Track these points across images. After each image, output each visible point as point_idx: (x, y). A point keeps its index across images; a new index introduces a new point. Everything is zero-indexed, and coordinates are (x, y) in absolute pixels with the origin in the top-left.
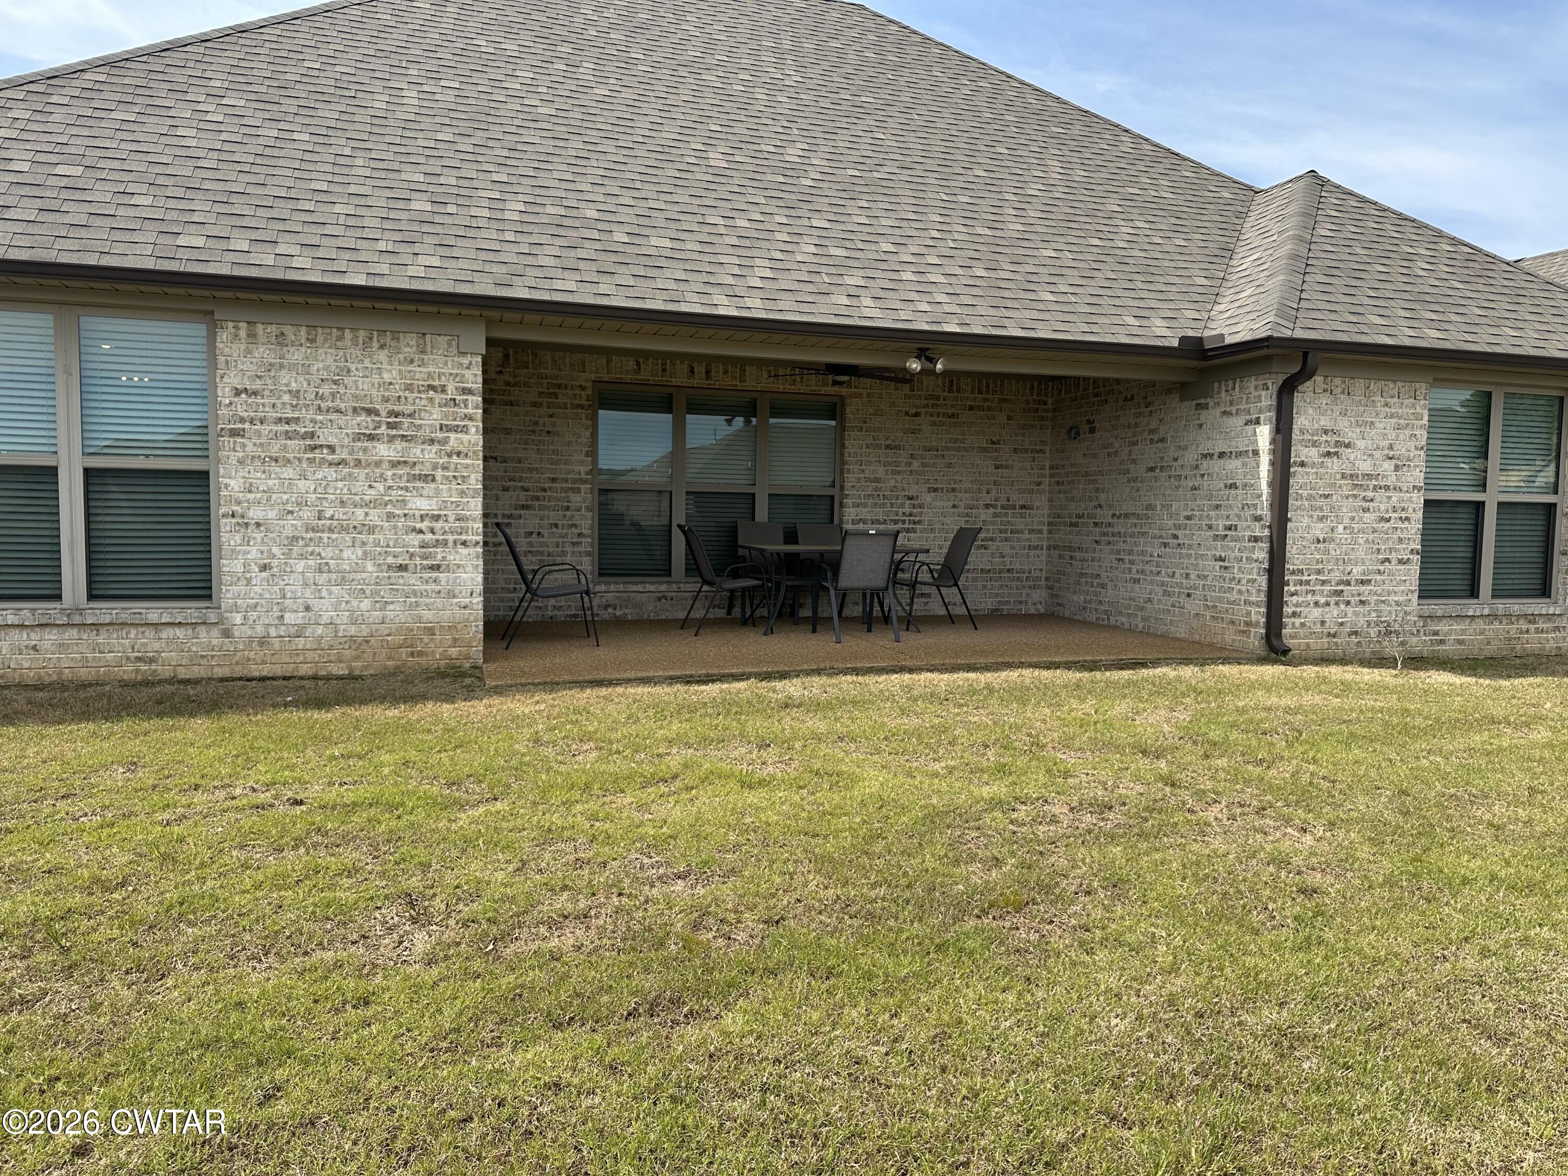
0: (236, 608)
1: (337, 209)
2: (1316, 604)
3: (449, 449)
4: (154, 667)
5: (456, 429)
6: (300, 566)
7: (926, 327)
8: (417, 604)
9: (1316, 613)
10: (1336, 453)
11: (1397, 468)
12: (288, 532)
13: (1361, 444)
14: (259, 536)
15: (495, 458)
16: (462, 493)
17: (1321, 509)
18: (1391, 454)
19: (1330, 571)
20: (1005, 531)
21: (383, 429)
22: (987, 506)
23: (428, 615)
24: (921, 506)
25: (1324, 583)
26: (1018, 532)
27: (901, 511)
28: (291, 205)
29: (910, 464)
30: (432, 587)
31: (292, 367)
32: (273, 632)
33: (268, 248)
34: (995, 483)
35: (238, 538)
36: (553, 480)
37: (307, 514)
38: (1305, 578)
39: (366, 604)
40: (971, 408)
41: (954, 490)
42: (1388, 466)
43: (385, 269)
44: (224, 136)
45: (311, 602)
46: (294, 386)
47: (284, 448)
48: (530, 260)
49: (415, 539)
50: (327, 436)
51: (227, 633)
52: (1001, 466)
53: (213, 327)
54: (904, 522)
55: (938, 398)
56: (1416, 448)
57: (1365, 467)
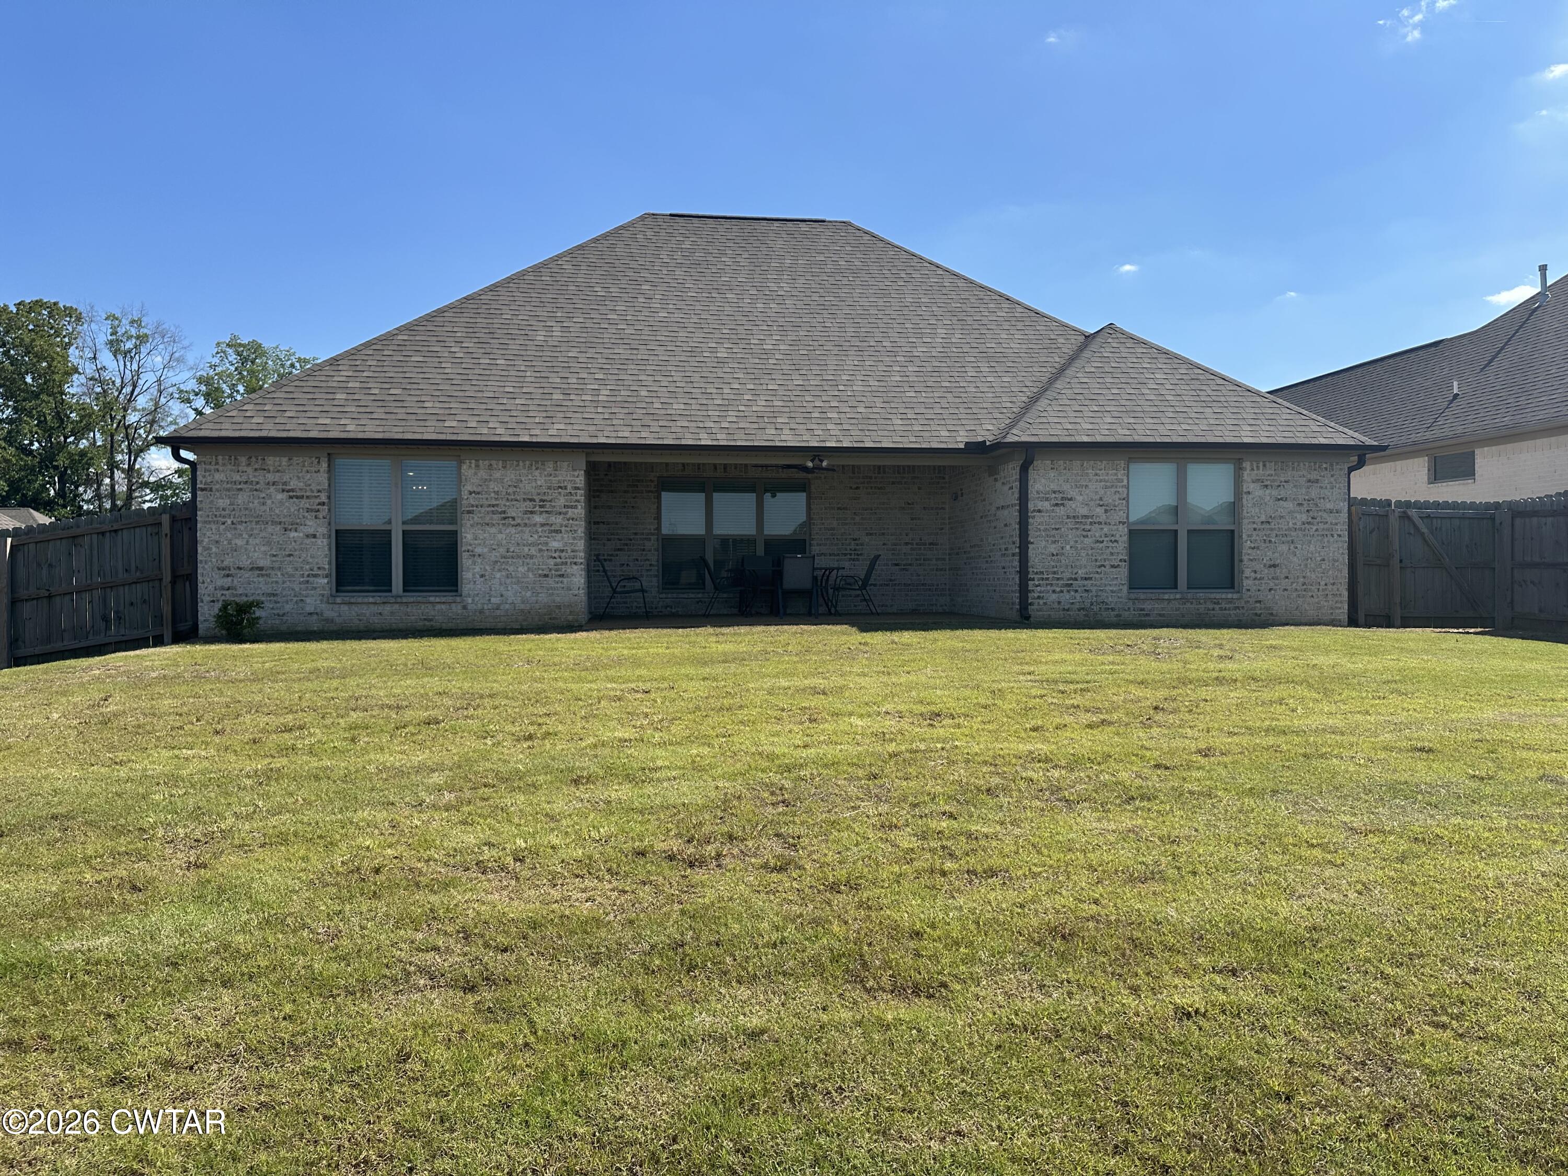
0: (469, 596)
1: (517, 401)
2: (1054, 591)
3: (568, 516)
4: (432, 623)
5: (572, 507)
6: (498, 575)
7: (816, 445)
8: (553, 594)
9: (1054, 596)
10: (1063, 504)
11: (1106, 511)
12: (493, 559)
13: (1080, 498)
14: (479, 561)
15: (603, 523)
16: (574, 538)
17: (1054, 536)
18: (1101, 503)
19: (1062, 573)
20: (920, 559)
21: (537, 508)
22: (907, 544)
23: (558, 599)
24: (862, 544)
25: (1058, 579)
26: (929, 560)
27: (848, 548)
28: (495, 401)
29: (854, 519)
30: (560, 585)
31: (496, 480)
32: (486, 607)
33: (484, 425)
34: (911, 529)
35: (470, 562)
36: (636, 534)
37: (502, 550)
38: (1045, 576)
39: (529, 594)
40: (893, 483)
41: (883, 534)
42: (1100, 511)
43: (538, 432)
44: (464, 366)
45: (504, 593)
46: (496, 489)
47: (492, 519)
48: (609, 422)
49: (552, 562)
50: (512, 513)
51: (465, 607)
52: (915, 519)
53: (461, 463)
54: (851, 554)
55: (871, 478)
56: (1120, 499)
57: (1084, 511)
